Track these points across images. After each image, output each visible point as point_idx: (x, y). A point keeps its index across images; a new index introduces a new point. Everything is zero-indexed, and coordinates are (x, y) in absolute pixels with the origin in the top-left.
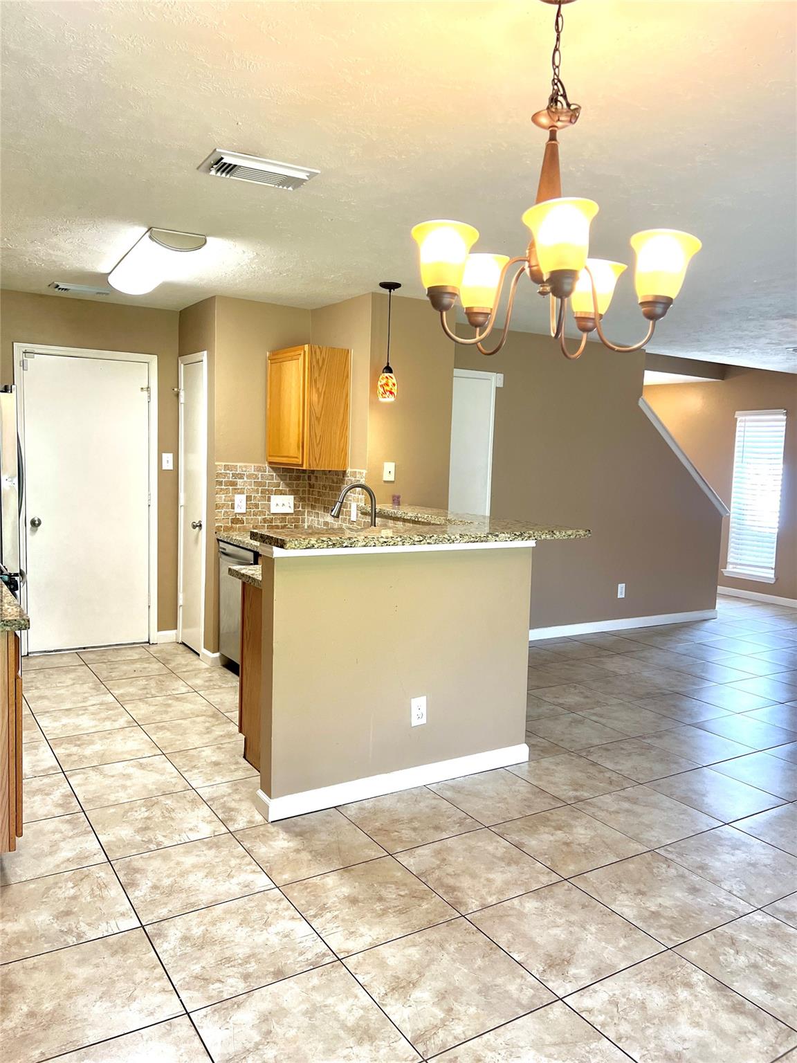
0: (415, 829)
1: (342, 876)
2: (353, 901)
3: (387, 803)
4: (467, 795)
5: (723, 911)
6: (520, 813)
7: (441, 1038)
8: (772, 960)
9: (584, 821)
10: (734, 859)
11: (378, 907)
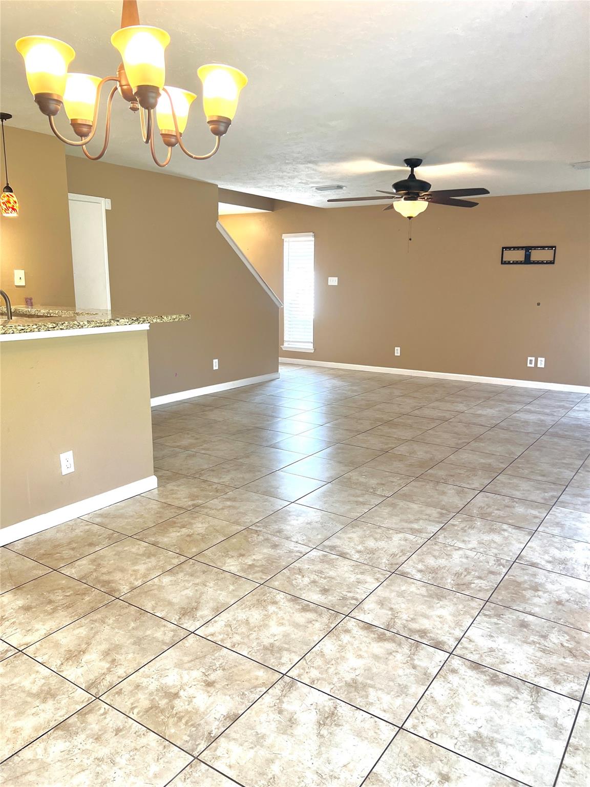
0: (73, 549)
1: (15, 593)
2: (27, 609)
3: (48, 535)
4: (112, 518)
5: (293, 555)
6: (154, 522)
7: (108, 680)
8: (323, 576)
9: (200, 519)
10: (298, 522)
11: (49, 608)
